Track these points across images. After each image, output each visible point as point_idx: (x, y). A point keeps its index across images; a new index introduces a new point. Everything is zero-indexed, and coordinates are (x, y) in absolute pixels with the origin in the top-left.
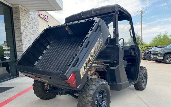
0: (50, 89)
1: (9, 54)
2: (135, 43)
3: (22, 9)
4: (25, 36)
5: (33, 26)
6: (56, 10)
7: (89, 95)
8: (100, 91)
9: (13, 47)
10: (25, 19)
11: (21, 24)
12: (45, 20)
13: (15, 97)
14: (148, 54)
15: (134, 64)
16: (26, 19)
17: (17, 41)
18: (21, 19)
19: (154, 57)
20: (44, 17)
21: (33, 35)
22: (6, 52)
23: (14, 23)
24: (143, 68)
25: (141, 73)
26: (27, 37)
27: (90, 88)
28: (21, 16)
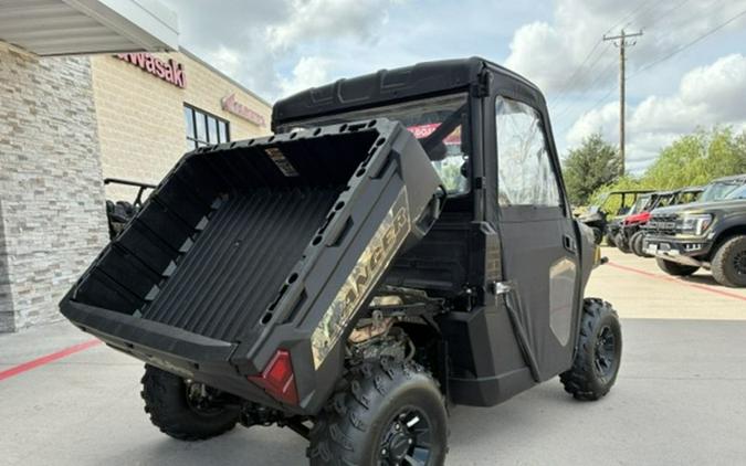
12: (171, 83)
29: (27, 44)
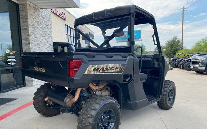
0: (53, 104)
1: (15, 59)
2: (159, 52)
3: (30, 6)
4: (33, 39)
5: (44, 26)
6: (70, 7)
7: (90, 116)
8: (106, 110)
9: (20, 51)
10: (33, 18)
11: (29, 24)
12: (63, 19)
13: (14, 111)
14: (188, 63)
15: (158, 78)
16: (35, 18)
17: (24, 44)
18: (28, 18)
19: (194, 67)
20: (61, 15)
21: (44, 38)
22: (11, 57)
23: (21, 22)
24: (170, 83)
25: (166, 89)
26: (37, 40)
27: (92, 108)
28: (29, 15)
29: (37, 5)
